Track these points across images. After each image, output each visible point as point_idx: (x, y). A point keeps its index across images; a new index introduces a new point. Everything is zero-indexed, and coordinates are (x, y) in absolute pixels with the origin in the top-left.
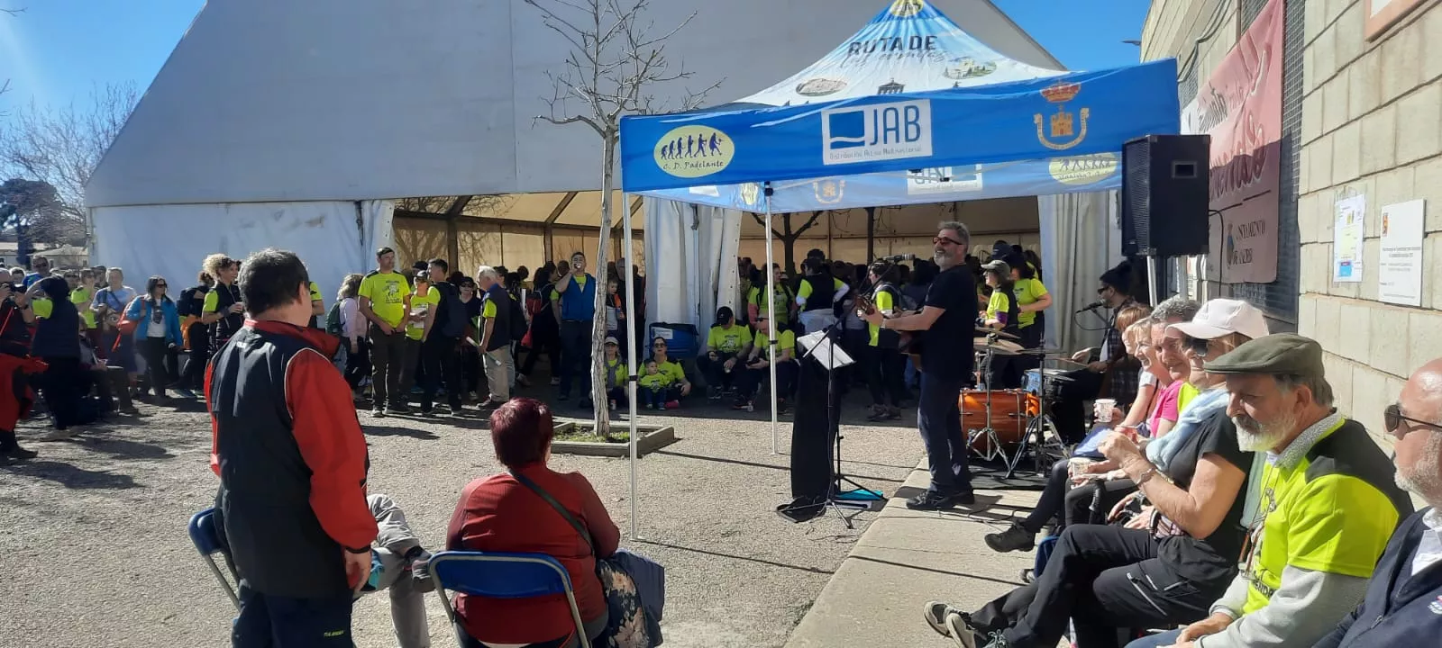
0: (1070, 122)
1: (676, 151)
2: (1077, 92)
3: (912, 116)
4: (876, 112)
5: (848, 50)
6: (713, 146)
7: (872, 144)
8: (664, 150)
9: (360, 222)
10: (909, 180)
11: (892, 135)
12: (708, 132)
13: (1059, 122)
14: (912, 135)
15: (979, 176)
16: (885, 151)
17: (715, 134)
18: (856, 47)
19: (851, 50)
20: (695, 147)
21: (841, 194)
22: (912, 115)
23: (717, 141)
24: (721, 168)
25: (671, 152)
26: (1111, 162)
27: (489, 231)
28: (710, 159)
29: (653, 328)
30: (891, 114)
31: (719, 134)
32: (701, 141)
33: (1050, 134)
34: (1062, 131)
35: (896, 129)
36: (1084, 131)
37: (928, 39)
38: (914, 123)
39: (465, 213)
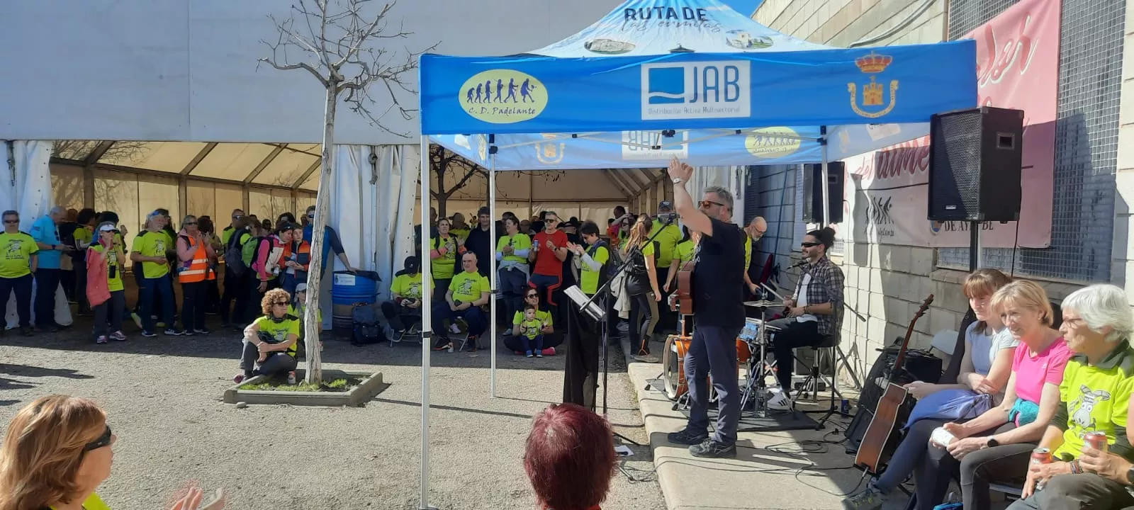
0: (881, 93)
1: (483, 95)
2: (888, 64)
3: (731, 77)
4: (696, 69)
5: (624, 15)
6: (524, 92)
7: (691, 101)
8: (470, 93)
9: (11, 162)
10: (623, 146)
11: (711, 93)
12: (520, 77)
13: (871, 91)
14: (732, 95)
15: (685, 146)
16: (705, 109)
17: (528, 80)
18: (631, 13)
19: (627, 15)
20: (505, 92)
21: (562, 156)
22: (731, 73)
23: (530, 87)
24: (533, 116)
25: (478, 96)
26: (796, 140)
27: (126, 179)
28: (521, 105)
29: (335, 274)
30: (711, 73)
31: (533, 80)
32: (511, 86)
33: (862, 101)
34: (873, 100)
35: (716, 88)
36: (893, 102)
37: (699, 10)
38: (734, 83)
39: (101, 161)
